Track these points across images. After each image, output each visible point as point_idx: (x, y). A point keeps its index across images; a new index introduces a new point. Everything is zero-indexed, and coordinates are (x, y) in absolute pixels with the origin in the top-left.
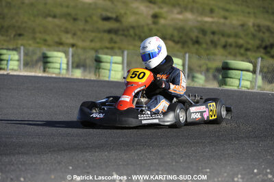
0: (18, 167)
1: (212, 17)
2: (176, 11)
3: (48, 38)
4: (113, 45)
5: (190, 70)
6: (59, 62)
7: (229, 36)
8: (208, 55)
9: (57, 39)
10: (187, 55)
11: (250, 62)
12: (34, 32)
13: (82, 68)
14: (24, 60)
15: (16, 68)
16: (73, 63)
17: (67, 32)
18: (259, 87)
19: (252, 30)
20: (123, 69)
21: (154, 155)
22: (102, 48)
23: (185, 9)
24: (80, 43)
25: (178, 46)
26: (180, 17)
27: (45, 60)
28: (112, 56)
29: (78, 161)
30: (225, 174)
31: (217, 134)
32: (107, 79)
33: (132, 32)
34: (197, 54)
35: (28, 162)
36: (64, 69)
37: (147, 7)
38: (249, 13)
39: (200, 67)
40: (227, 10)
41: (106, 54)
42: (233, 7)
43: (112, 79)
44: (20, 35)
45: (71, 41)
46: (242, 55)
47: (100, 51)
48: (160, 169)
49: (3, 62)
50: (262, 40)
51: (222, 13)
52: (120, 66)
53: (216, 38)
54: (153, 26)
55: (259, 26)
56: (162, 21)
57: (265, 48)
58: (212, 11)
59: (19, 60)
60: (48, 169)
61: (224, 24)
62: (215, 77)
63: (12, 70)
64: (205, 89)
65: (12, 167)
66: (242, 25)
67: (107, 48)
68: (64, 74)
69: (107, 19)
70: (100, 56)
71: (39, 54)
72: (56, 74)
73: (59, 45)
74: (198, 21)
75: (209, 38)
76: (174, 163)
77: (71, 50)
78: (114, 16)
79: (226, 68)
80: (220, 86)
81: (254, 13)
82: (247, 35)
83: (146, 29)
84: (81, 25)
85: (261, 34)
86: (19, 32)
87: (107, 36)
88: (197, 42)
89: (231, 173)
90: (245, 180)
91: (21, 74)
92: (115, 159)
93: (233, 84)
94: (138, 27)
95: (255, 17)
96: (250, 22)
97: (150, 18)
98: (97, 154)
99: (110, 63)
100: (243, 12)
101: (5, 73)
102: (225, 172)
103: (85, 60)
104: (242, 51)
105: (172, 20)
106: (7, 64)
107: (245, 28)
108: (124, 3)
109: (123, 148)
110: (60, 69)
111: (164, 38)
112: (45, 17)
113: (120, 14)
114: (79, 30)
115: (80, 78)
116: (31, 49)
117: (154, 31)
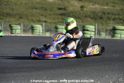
0: (21, 78)
1: (108, 6)
2: (91, 4)
3: (34, 18)
4: (63, 21)
5: (99, 31)
6: (39, 29)
7: (116, 15)
8: (106, 24)
9: (38, 19)
10: (97, 24)
12: (27, 16)
13: (50, 32)
14: (23, 30)
15: (19, 33)
16: (45, 30)
17: (42, 15)
21: (83, 70)
22: (58, 22)
23: (95, 3)
24: (48, 21)
25: (93, 20)
26: (93, 7)
27: (32, 29)
29: (48, 74)
30: (115, 78)
33: (71, 14)
34: (101, 23)
35: (25, 75)
36: (41, 32)
37: (78, 3)
39: (103, 29)
41: (60, 25)
42: (117, 2)
44: (21, 18)
45: (44, 19)
46: (122, 23)
47: (58, 24)
48: (85, 76)
49: (13, 30)
51: (112, 4)
53: (110, 16)
54: (81, 11)
56: (85, 9)
58: (107, 4)
59: (21, 29)
60: (35, 78)
61: (113, 9)
62: (110, 34)
63: (18, 34)
64: (105, 39)
66: (121, 10)
67: (61, 22)
68: (41, 35)
69: (60, 9)
70: (57, 26)
71: (30, 26)
72: (38, 35)
73: (39, 22)
74: (101, 8)
75: (106, 16)
76: (92, 74)
77: (44, 24)
78: (63, 7)
79: (114, 29)
80: (112, 38)
83: (78, 13)
84: (48, 12)
86: (20, 16)
87: (60, 17)
88: (101, 18)
89: (117, 77)
91: (22, 35)
92: (65, 73)
93: (118, 37)
94: (74, 12)
97: (79, 7)
98: (57, 70)
99: (62, 29)
100: (122, 4)
101: (15, 35)
103: (51, 28)
104: (122, 21)
105: (90, 8)
106: (15, 32)
107: (123, 11)
108: (68, 1)
109: (68, 67)
110: (39, 32)
111: (86, 17)
112: (32, 9)
113: (66, 6)
114: (48, 14)
115: (48, 36)
116: (26, 24)
117: (82, 14)
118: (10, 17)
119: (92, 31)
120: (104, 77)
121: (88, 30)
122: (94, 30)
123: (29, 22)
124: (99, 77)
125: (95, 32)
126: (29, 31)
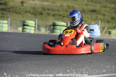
1: (48, 2)
4: (3, 16)
5: (38, 26)
7: (55, 11)
8: (46, 19)
10: (37, 20)
11: (65, 22)
19: (66, 8)
21: (23, 65)
25: (33, 16)
26: (33, 2)
28: (3, 20)
32: (1, 31)
33: (12, 10)
34: (41, 19)
39: (43, 24)
43: (3, 31)
46: (61, 19)
48: (26, 71)
52: (7, 25)
53: (49, 12)
54: (22, 7)
55: (69, 6)
56: (25, 5)
61: (53, 6)
64: (45, 35)
66: (61, 6)
67: (1, 17)
69: (1, 4)
74: (41, 4)
75: (46, 12)
76: (32, 68)
78: (4, 2)
79: (54, 25)
80: (52, 33)
83: (18, 8)
87: (1, 12)
88: (41, 14)
92: (5, 67)
94: (15, 7)
97: (20, 3)
99: (2, 24)
102: (55, 72)
104: (61, 17)
105: (30, 4)
109: (9, 62)
111: (26, 12)
113: (7, 2)
117: (22, 9)
119: (32, 27)
120: (44, 72)
121: (28, 26)
122: (34, 25)
124: (40, 72)
125: (35, 27)
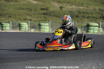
1: (83, 7)
2: (69, 5)
3: (21, 17)
4: (45, 19)
6: (25, 26)
7: (89, 14)
8: (82, 21)
9: (24, 18)
11: (98, 23)
12: (15, 16)
13: (34, 28)
14: (12, 26)
15: (9, 29)
16: (30, 27)
17: (28, 15)
18: (101, 32)
19: (98, 11)
20: (49, 28)
21: (62, 60)
23: (72, 4)
24: (33, 19)
26: (70, 7)
27: (20, 26)
28: (45, 23)
29: (33, 63)
30: (89, 66)
31: (85, 51)
32: (43, 32)
33: (52, 14)
34: (77, 21)
35: (14, 65)
36: (27, 29)
37: (58, 4)
38: (96, 5)
39: (79, 26)
40: (88, 4)
41: (43, 23)
42: (90, 3)
43: (45, 32)
44: (10, 17)
45: (30, 18)
46: (94, 21)
47: (41, 22)
49: (3, 27)
50: (102, 15)
51: (87, 5)
52: (48, 27)
53: (84, 15)
54: (60, 11)
55: (100, 9)
56: (64, 9)
57: (103, 18)
58: (82, 5)
60: (22, 67)
61: (87, 9)
62: (84, 29)
63: (7, 30)
65: (8, 67)
66: (94, 9)
67: (43, 20)
68: (27, 31)
69: (43, 9)
71: (18, 24)
72: (24, 31)
73: (25, 20)
74: (77, 9)
75: (82, 15)
76: (69, 63)
77: (29, 22)
78: (45, 8)
79: (88, 26)
80: (86, 33)
81: (99, 5)
82: (96, 13)
83: (58, 12)
84: (33, 12)
85: (101, 13)
86: (10, 16)
87: (43, 16)
88: (77, 16)
89: (91, 65)
90: (96, 68)
91: (11, 31)
92: (47, 62)
93: (91, 32)
94: (55, 12)
95: (99, 6)
96: (97, 8)
97: (59, 8)
98: (40, 60)
99: (44, 26)
100: (94, 4)
101: (5, 31)
102: (89, 65)
104: (95, 19)
105: (68, 8)
106: (5, 28)
107: (95, 10)
108: (49, 3)
109: (50, 58)
110: (25, 29)
112: (20, 10)
113: (48, 7)
114: (32, 14)
115: (33, 32)
116: (14, 22)
117: (61, 13)
118: (1, 16)
120: (80, 66)
123: (17, 20)
126: (16, 28)
